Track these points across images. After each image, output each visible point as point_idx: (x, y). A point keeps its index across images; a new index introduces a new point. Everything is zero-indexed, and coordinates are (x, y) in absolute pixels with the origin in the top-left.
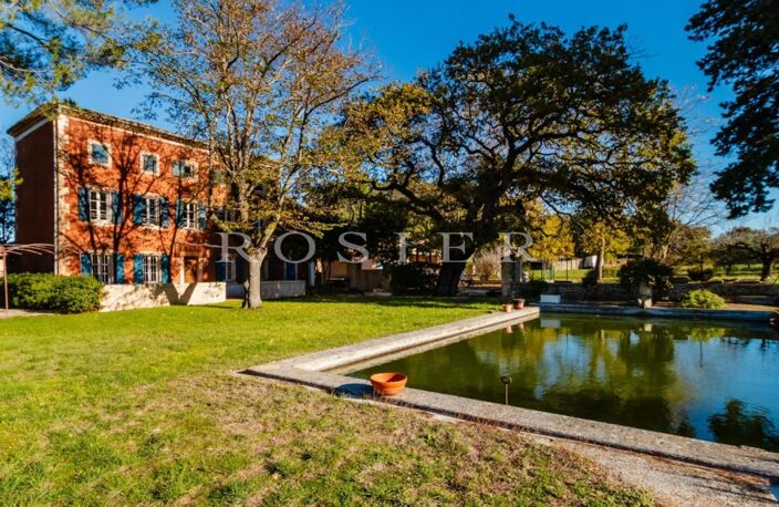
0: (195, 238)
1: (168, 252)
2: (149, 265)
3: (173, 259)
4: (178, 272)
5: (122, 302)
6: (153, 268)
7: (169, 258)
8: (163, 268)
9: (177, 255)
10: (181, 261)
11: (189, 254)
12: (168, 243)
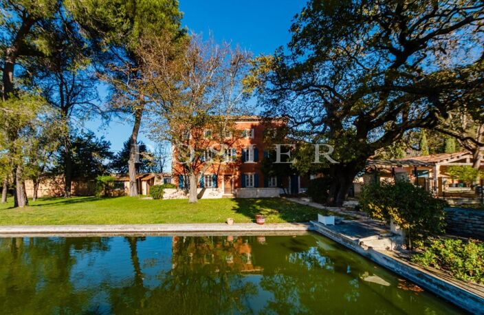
0: (231, 165)
1: (216, 173)
2: (208, 179)
3: (219, 177)
4: (221, 182)
5: (172, 196)
6: (210, 181)
7: (217, 176)
8: (214, 180)
9: (221, 175)
10: (222, 177)
11: (227, 174)
12: (216, 169)
